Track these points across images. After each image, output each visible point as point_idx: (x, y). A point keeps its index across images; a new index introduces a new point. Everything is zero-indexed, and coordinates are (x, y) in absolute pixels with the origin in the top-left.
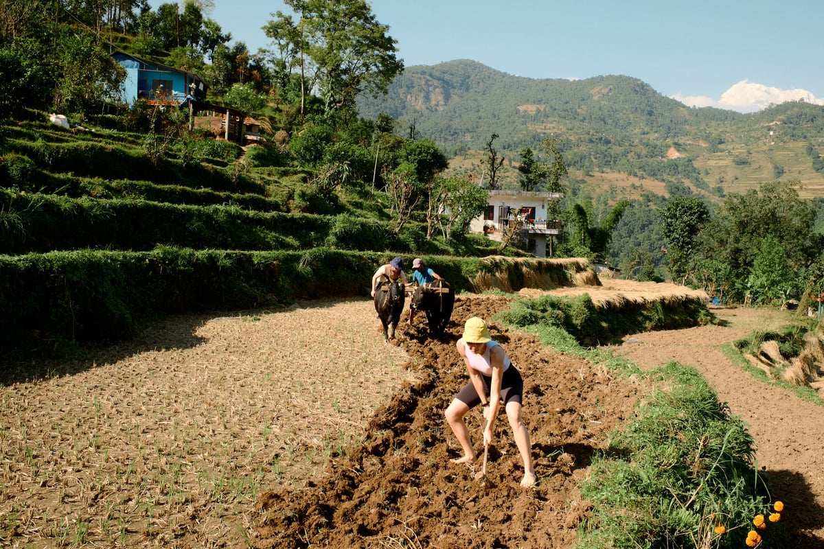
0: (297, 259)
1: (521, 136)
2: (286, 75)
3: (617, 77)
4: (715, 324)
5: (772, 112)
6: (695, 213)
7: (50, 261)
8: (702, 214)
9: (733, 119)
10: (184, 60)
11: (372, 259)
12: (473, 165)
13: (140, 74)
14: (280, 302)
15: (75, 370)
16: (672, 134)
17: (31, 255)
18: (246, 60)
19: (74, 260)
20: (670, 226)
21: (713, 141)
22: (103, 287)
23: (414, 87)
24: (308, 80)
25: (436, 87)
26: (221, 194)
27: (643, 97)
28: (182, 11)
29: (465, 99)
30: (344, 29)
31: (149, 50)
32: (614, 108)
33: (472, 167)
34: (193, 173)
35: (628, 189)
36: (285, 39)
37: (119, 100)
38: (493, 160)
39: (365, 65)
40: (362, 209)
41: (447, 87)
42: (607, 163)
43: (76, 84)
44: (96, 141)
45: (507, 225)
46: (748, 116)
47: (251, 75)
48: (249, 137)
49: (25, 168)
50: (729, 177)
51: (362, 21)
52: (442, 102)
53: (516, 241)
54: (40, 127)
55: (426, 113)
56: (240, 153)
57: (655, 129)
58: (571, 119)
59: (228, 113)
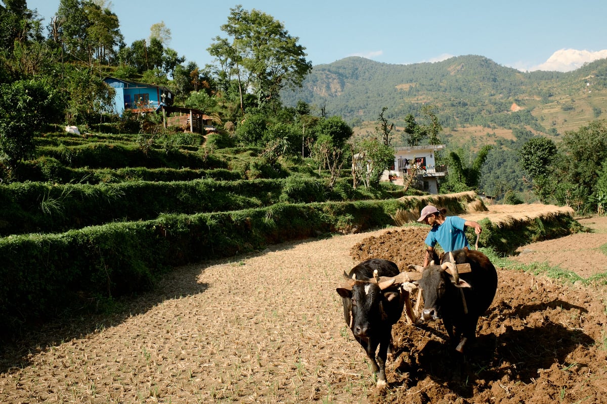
0: (262, 214)
1: (400, 107)
2: (227, 82)
3: (467, 56)
4: (585, 232)
5: (587, 69)
6: (546, 149)
7: (86, 235)
8: (551, 149)
9: (558, 77)
10: (154, 79)
11: (318, 208)
12: (367, 132)
13: (125, 91)
14: (255, 248)
15: (116, 321)
16: (512, 93)
17: (71, 232)
18: (197, 74)
19: (105, 233)
20: (527, 161)
21: (544, 95)
22: (128, 251)
23: (317, 81)
24: (244, 83)
25: (334, 79)
26: (197, 171)
27: (488, 69)
28: (148, 44)
29: (356, 84)
30: (266, 44)
31: (128, 75)
32: (467, 79)
33: (367, 134)
34: (174, 158)
35: (484, 138)
36: (224, 55)
37: (112, 112)
38: (385, 126)
39: (283, 68)
40: (298, 172)
41: (342, 78)
42: (467, 120)
43: (81, 104)
44: (102, 142)
45: (406, 172)
46: (569, 74)
47: (202, 84)
48: (207, 129)
49: (53, 166)
50: (560, 120)
51: (278, 36)
52: (339, 89)
53: (414, 184)
54: (60, 136)
55: (329, 98)
56: (203, 141)
57: (499, 91)
58: (436, 91)
59: (191, 112)
